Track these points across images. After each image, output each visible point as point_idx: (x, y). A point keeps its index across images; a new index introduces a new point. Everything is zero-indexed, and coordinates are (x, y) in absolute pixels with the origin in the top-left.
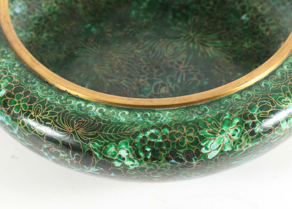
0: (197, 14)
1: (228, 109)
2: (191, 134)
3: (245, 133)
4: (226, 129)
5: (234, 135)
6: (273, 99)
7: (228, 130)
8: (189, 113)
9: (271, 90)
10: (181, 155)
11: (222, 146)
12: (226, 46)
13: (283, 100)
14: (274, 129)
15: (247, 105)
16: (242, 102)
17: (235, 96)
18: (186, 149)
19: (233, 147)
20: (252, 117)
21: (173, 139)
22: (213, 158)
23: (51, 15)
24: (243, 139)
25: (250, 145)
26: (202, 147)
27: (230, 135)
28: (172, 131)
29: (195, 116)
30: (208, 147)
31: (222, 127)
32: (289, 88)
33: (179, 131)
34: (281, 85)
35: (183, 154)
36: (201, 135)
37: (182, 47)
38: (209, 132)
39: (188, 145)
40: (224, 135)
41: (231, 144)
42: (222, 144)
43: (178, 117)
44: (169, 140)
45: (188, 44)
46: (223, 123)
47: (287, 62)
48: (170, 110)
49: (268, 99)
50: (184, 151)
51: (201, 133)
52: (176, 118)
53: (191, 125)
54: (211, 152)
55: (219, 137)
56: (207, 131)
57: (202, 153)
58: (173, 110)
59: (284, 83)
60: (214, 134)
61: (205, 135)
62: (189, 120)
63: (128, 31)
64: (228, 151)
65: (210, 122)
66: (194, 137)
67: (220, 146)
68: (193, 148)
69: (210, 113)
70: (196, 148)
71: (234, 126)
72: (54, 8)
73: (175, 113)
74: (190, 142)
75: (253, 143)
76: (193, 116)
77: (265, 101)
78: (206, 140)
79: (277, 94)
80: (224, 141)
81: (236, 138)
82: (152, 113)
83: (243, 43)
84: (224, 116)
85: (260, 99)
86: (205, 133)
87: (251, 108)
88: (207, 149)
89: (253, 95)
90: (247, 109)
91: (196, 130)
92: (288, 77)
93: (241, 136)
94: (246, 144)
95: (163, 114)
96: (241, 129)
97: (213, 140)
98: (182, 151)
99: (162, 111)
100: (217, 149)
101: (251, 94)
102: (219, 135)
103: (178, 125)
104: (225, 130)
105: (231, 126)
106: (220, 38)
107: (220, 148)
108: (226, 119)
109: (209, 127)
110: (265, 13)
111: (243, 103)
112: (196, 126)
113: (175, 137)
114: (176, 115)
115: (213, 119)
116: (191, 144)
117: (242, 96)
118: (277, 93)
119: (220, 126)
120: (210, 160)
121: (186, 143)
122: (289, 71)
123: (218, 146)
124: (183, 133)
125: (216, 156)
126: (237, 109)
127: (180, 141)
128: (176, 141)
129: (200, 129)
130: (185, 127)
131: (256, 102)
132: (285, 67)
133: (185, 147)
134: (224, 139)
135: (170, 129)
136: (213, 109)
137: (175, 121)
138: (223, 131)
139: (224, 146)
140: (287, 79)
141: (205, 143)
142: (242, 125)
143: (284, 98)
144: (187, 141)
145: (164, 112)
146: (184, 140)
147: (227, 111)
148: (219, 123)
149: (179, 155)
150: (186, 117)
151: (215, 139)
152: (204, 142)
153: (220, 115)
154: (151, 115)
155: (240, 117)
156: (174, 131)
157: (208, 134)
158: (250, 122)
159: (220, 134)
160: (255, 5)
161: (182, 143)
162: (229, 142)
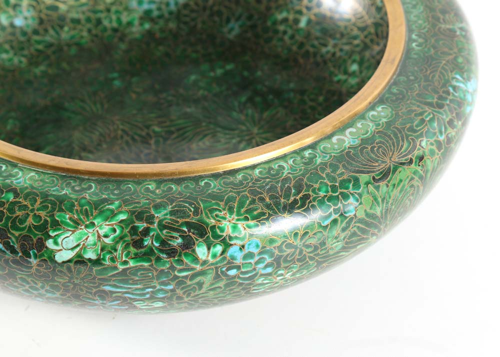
0: (285, 107)
1: (123, 197)
2: (43, 214)
3: (126, 239)
4: (98, 224)
5: (106, 236)
6: (202, 206)
7: (101, 225)
8: (62, 184)
9: (209, 193)
10: (14, 239)
11: (81, 246)
13: (217, 213)
14: (181, 253)
15: (153, 201)
16: (151, 195)
17: (148, 184)
18: (24, 232)
19: (100, 255)
20: (150, 219)
21: (11, 210)
22: (64, 262)
23: (69, 45)
24: (120, 247)
25: (132, 263)
26: (50, 237)
27: (100, 233)
28: (17, 200)
29: (66, 190)
30: (59, 240)
31: (95, 219)
32: (240, 199)
33: (28, 202)
34: (231, 191)
35: (17, 238)
36: (57, 218)
37: (226, 143)
38: (70, 219)
39: (30, 227)
40: (91, 230)
41: (98, 249)
42: (82, 243)
43: (41, 184)
44: (5, 211)
46: (101, 212)
47: (267, 166)
48: (37, 172)
49: (194, 204)
50: (20, 235)
51: (58, 217)
52: (36, 185)
53: (51, 200)
54: (61, 250)
55: (82, 231)
56: (68, 216)
57: (46, 247)
58: (42, 172)
59: (236, 191)
60: (77, 223)
61: (62, 222)
62: (54, 193)
63: (164, 99)
64: (90, 260)
65: (81, 206)
66: (43, 218)
67: (78, 245)
68: (35, 235)
69: (93, 192)
70: (40, 236)
71: (114, 222)
72: (82, 37)
73: (42, 177)
74: (34, 224)
75: (138, 261)
76: (64, 189)
77: (187, 205)
78: (59, 229)
79: (213, 202)
80: (87, 239)
81: (107, 241)
82: (10, 168)
84: (109, 204)
85: (182, 199)
86: (65, 218)
87: (157, 207)
88: (56, 243)
89: (176, 191)
90: (151, 206)
91: (53, 209)
92: (250, 184)
93: (117, 242)
94: (124, 259)
95: (23, 174)
96: (122, 232)
97: (71, 233)
98: (17, 233)
99: (25, 170)
100: (72, 249)
101: (174, 189)
102: (83, 227)
103: (31, 195)
104: (96, 223)
105: (109, 222)
107: (78, 249)
108: (108, 210)
109: (75, 211)
111: (151, 197)
112: (60, 204)
113: (17, 209)
114: (41, 180)
115: (89, 203)
116: (35, 227)
117: (158, 188)
118: (214, 200)
119: (92, 215)
120: (59, 264)
121: (27, 223)
122: (259, 177)
123: (75, 244)
124: (31, 208)
125: (69, 261)
126: (137, 201)
127: (20, 217)
128: (14, 216)
129: (61, 210)
130: (39, 201)
131: (172, 201)
132: (257, 171)
133: (23, 229)
134: (88, 237)
135: (17, 195)
136: (100, 191)
137: (32, 187)
138: (93, 224)
139: (84, 247)
140: (245, 187)
141: (55, 233)
142: (127, 225)
143: (220, 211)
144: (30, 221)
145: (27, 172)
146: (27, 218)
147: (117, 199)
148: (94, 211)
149: (10, 238)
150: (52, 187)
151: (73, 232)
152: (55, 230)
153: (105, 201)
154: (5, 170)
155: (132, 213)
156: (21, 200)
157: (68, 221)
158: (142, 226)
159: (86, 227)
161: (22, 221)
162: (95, 244)
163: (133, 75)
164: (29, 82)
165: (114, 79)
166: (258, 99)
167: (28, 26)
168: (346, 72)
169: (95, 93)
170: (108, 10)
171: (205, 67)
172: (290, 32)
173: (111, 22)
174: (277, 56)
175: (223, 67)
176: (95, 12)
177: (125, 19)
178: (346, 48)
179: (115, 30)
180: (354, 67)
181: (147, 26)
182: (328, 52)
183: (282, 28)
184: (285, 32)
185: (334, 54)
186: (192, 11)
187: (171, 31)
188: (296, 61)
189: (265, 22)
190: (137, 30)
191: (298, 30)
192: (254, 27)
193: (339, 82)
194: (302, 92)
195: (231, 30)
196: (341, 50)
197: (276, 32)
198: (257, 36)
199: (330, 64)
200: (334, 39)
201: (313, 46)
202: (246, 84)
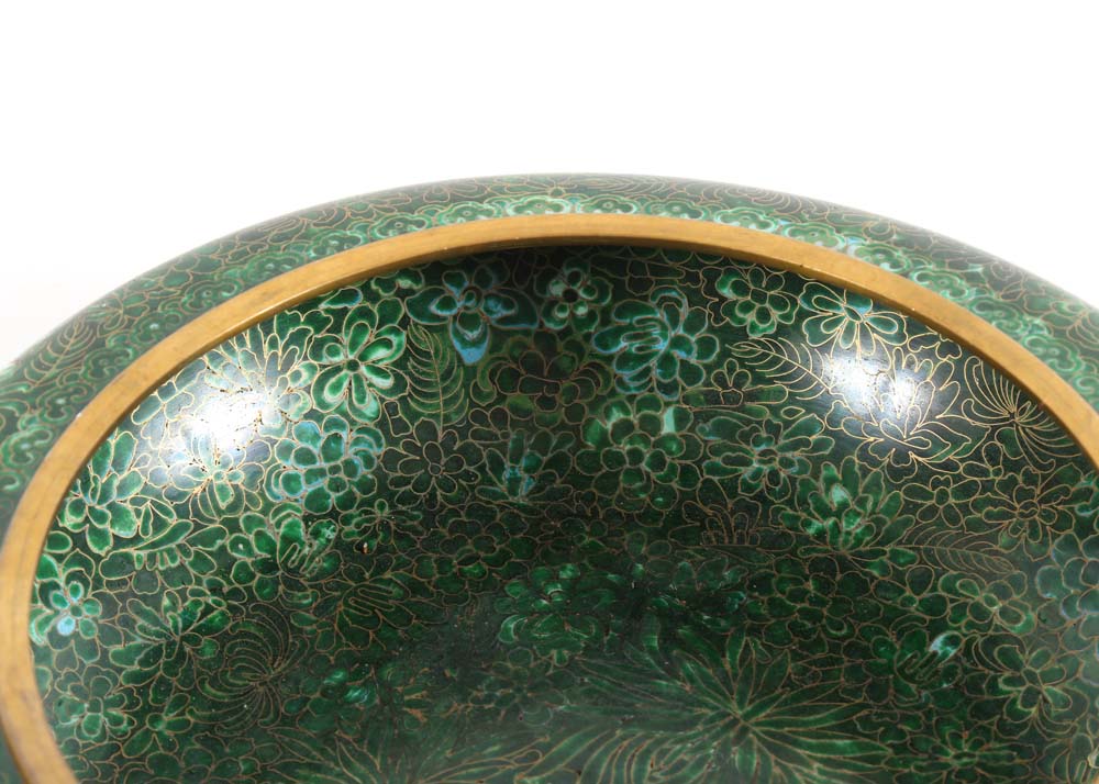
0: (754, 631)
12: (874, 760)
37: (699, 764)
45: (725, 749)
63: (489, 699)
72: (209, 609)
83: (938, 750)
106: (846, 729)
110: (1016, 629)
160: (980, 598)
163: (379, 665)
164: (161, 763)
165: (343, 688)
166: (683, 631)
167: (87, 627)
168: (825, 512)
169: (327, 738)
170: (233, 526)
171: (515, 589)
172: (647, 453)
173: (249, 552)
174: (649, 515)
175: (554, 578)
176: (207, 539)
177: (275, 535)
178: (796, 455)
179: (268, 566)
180: (838, 494)
181: (329, 533)
182: (757, 475)
183: (625, 447)
184: (636, 456)
185: (774, 475)
186: (408, 466)
187: (385, 526)
188: (693, 512)
189: (581, 445)
190: (313, 549)
191: (661, 442)
192: (558, 462)
193: (821, 534)
194: (762, 584)
195: (514, 482)
196: (787, 463)
197: (617, 459)
198: (578, 481)
199: (778, 503)
200: (757, 443)
201: (714, 470)
202: (634, 604)
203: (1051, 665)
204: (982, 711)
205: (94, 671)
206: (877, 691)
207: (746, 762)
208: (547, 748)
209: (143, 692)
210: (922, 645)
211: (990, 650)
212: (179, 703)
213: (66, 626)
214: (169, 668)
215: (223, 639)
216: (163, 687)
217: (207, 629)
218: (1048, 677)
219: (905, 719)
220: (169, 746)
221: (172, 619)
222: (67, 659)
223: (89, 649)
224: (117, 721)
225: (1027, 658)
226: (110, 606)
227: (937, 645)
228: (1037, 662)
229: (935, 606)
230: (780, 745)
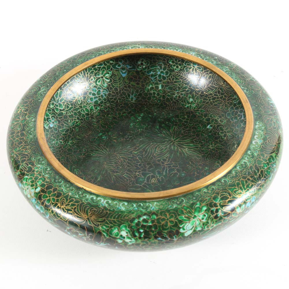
0: (176, 125)
1: (199, 200)
2: (173, 219)
3: (211, 217)
4: (197, 215)
5: (203, 219)
6: (230, 191)
7: (199, 215)
8: (170, 203)
9: (229, 185)
10: (165, 234)
11: (194, 227)
12: (197, 147)
13: (237, 192)
14: (231, 213)
15: (212, 197)
16: (208, 194)
17: (203, 190)
18: (169, 230)
19: (203, 227)
20: (215, 205)
21: (159, 223)
22: (188, 236)
24: (209, 221)
25: (215, 225)
26: (180, 228)
27: (200, 218)
28: (158, 217)
29: (175, 205)
30: (185, 228)
31: (194, 213)
32: (241, 183)
33: (164, 216)
34: (236, 181)
35: (166, 233)
36: (180, 219)
37: (166, 149)
38: (185, 217)
39: (170, 227)
40: (196, 219)
41: (201, 225)
42: (195, 226)
43: (163, 206)
44: (156, 224)
45: (170, 146)
46: (195, 210)
47: (239, 164)
48: (157, 201)
49: (227, 192)
50: (167, 232)
51: (180, 218)
52: (161, 207)
53: (172, 212)
54: (187, 231)
55: (192, 220)
56: (183, 217)
57: (180, 233)
58: (159, 201)
59: (237, 180)
60: (189, 218)
61: (182, 220)
62: (171, 208)
63: (128, 138)
64: (199, 231)
65: (186, 210)
66: (174, 222)
67: (193, 227)
68: (174, 229)
69: (185, 203)
70: (176, 229)
71: (203, 212)
73: (160, 203)
74: (172, 225)
75: (217, 224)
76: (173, 205)
77: (224, 193)
78: (183, 223)
79: (233, 188)
80: (196, 223)
81: (204, 221)
82: (144, 204)
83: (208, 145)
84: (196, 205)
85: (221, 192)
86: (182, 218)
87: (215, 198)
88: (184, 229)
89: (216, 188)
90: (212, 199)
91: (176, 216)
92: (240, 175)
93: (208, 220)
94: (212, 225)
95: (152, 204)
96: (208, 215)
97: (188, 223)
98: (166, 231)
99: (151, 202)
100: (191, 229)
101: (215, 188)
102: (192, 219)
103: (162, 212)
104: (196, 215)
105: (201, 212)
106: (192, 142)
107: (193, 229)
108: (197, 207)
109: (185, 213)
110: (222, 124)
111: (209, 195)
112: (176, 212)
113: (161, 221)
114: (161, 204)
115: (188, 208)
116: (173, 226)
117: (208, 190)
118: (233, 187)
119: (192, 212)
120: (186, 237)
121: (169, 226)
122: (241, 170)
123: (192, 227)
124: (166, 219)
125: (191, 234)
126: (205, 199)
127: (164, 224)
128: (161, 224)
129: (179, 215)
130: (168, 214)
131: (218, 194)
132: (238, 168)
133: (168, 229)
134: (196, 222)
135: (157, 215)
136: (188, 200)
137: (161, 209)
138: (195, 216)
139: (196, 227)
140: (239, 176)
141: (182, 225)
142: (209, 211)
143: (238, 191)
144: (169, 224)
145: (153, 203)
146: (167, 223)
147: (197, 201)
148: (192, 210)
149: (163, 234)
150: (168, 206)
151: (189, 222)
152: (181, 224)
153: (193, 204)
154: (143, 205)
155: (207, 205)
156: (160, 217)
157: (185, 218)
158: (214, 209)
159: (193, 218)
160: (216, 118)
161: (166, 226)
162: (200, 224)
163: (108, 132)
164: (69, 150)
165: (101, 136)
166: (163, 125)
167: (55, 126)
168: (189, 103)
169: (99, 145)
170: (81, 107)
171: (132, 118)
172: (156, 93)
173: (84, 112)
174: (157, 104)
175: (139, 116)
176: (76, 110)
177: (89, 109)
178: (183, 93)
179: (88, 114)
180: (191, 100)
181: (99, 108)
182: (176, 96)
183: (152, 92)
184: (154, 93)
185: (179, 97)
186: (113, 96)
187: (109, 107)
188: (165, 104)
189: (144, 91)
190: (96, 111)
191: (159, 91)
192: (140, 95)
193: (188, 107)
194: (177, 116)
195: (132, 98)
196: (182, 94)
197: (151, 94)
198: (143, 98)
199: (180, 101)
200: (176, 91)
201: (168, 96)
202: (154, 121)
203: (229, 130)
204: (216, 138)
205: (57, 133)
206: (198, 135)
207: (174, 148)
208: (139, 146)
209: (66, 137)
210: (206, 127)
211: (218, 127)
212: (72, 139)
213: (51, 125)
214: (70, 133)
215: (80, 127)
216: (69, 136)
217: (77, 126)
218: (228, 132)
219: (203, 140)
220: (71, 147)
221: (70, 124)
222: (52, 131)
223: (56, 129)
224: (61, 142)
225: (224, 129)
226: (59, 122)
227: (208, 127)
228: (226, 129)
229: (208, 120)
230: (180, 145)
